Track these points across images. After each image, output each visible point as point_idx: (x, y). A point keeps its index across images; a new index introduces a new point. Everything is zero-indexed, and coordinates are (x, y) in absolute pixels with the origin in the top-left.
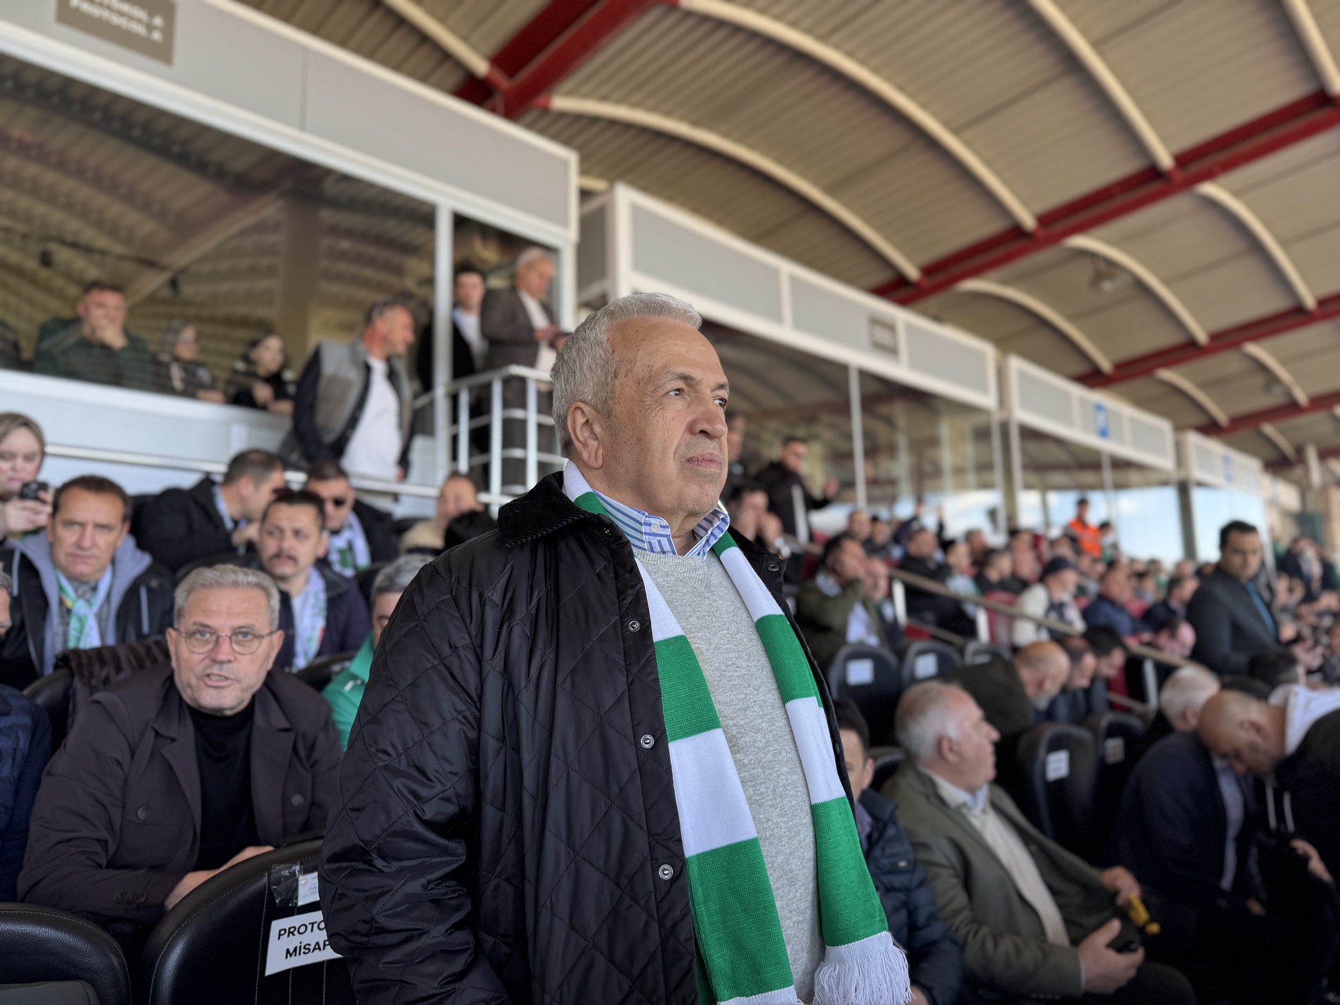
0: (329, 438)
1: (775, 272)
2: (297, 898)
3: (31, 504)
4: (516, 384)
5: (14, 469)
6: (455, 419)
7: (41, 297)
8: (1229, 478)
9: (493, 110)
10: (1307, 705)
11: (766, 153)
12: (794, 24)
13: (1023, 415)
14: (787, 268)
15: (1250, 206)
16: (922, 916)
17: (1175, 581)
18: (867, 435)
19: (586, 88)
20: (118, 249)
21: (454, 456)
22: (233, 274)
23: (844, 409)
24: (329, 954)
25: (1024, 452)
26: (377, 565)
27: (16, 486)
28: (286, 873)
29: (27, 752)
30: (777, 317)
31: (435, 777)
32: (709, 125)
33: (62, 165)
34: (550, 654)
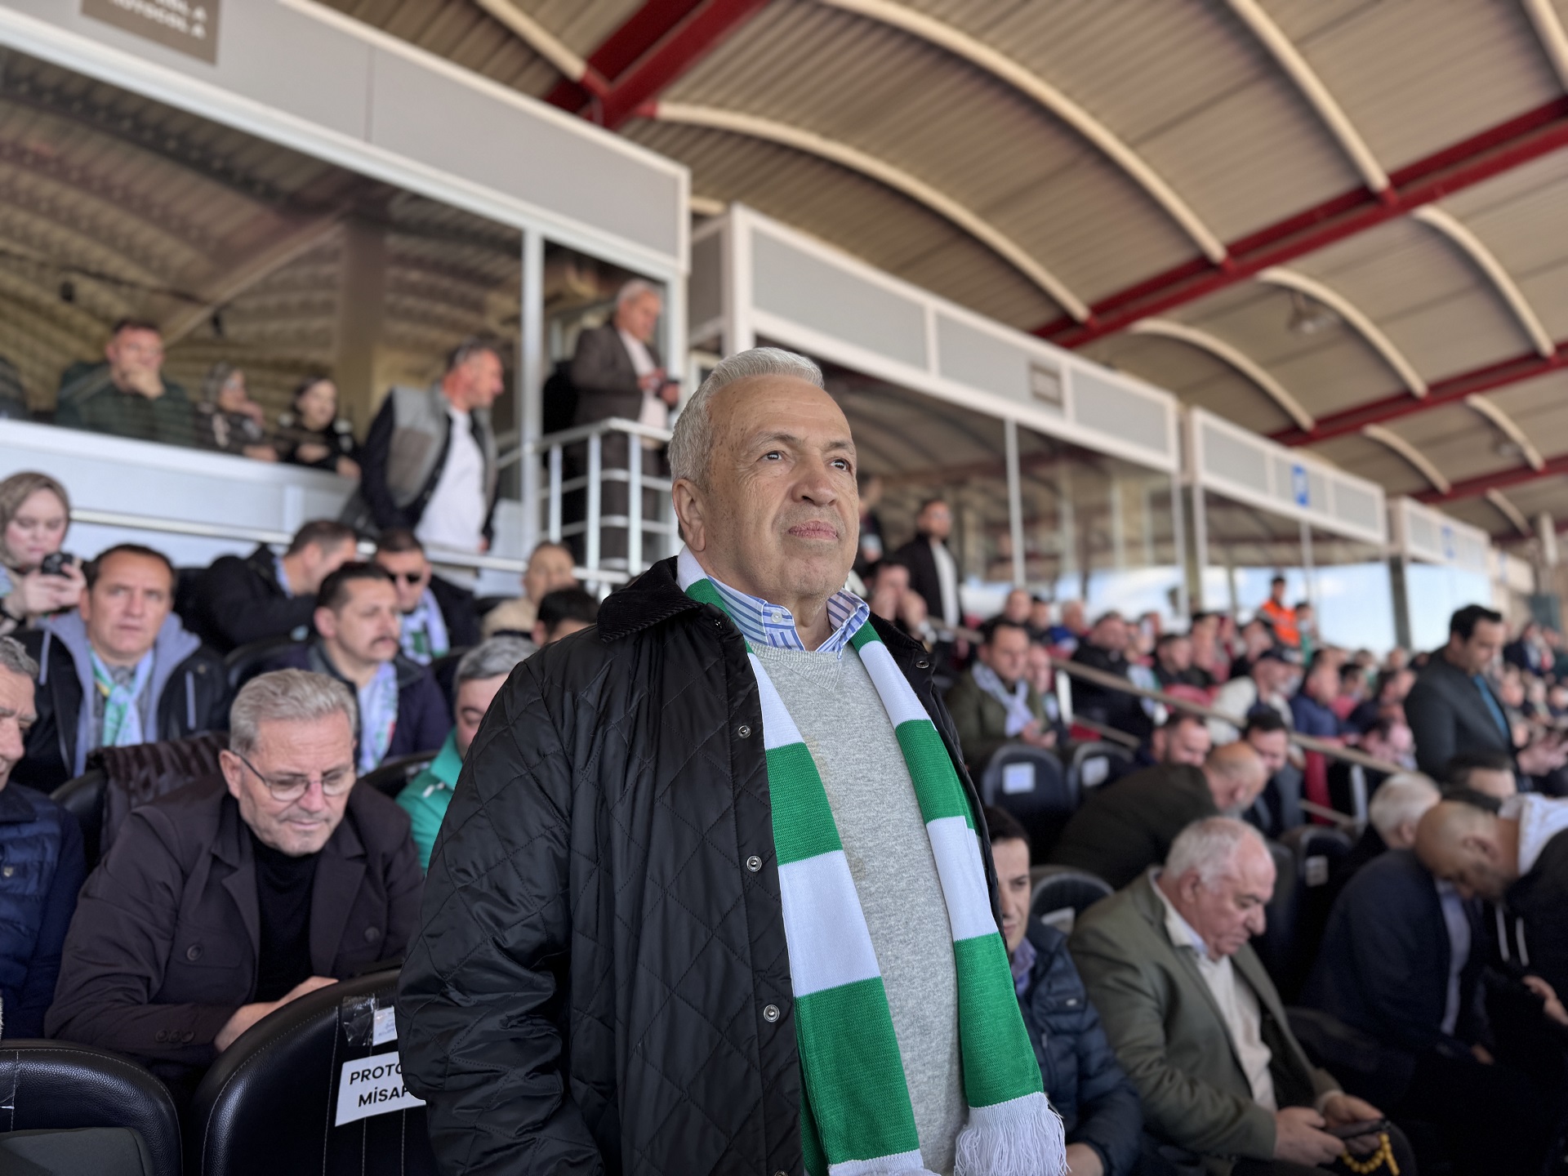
0: (403, 501)
1: (920, 310)
2: (372, 1037)
3: (54, 580)
4: (616, 440)
5: (34, 538)
6: (546, 482)
7: (59, 336)
8: (1450, 554)
9: (590, 119)
10: (1544, 817)
11: (909, 170)
12: (942, 19)
13: (1209, 479)
14: (933, 305)
15: (1478, 234)
16: (1094, 1062)
17: (1386, 676)
18: (1026, 501)
19: (698, 94)
20: (150, 281)
21: (545, 525)
22: (283, 311)
23: (999, 470)
24: (410, 1101)
25: (1210, 523)
26: (457, 651)
27: (37, 557)
28: (360, 1007)
29: (55, 865)
30: (921, 363)
31: (520, 901)
32: (841, 135)
33: (84, 183)
34: (649, 764)
